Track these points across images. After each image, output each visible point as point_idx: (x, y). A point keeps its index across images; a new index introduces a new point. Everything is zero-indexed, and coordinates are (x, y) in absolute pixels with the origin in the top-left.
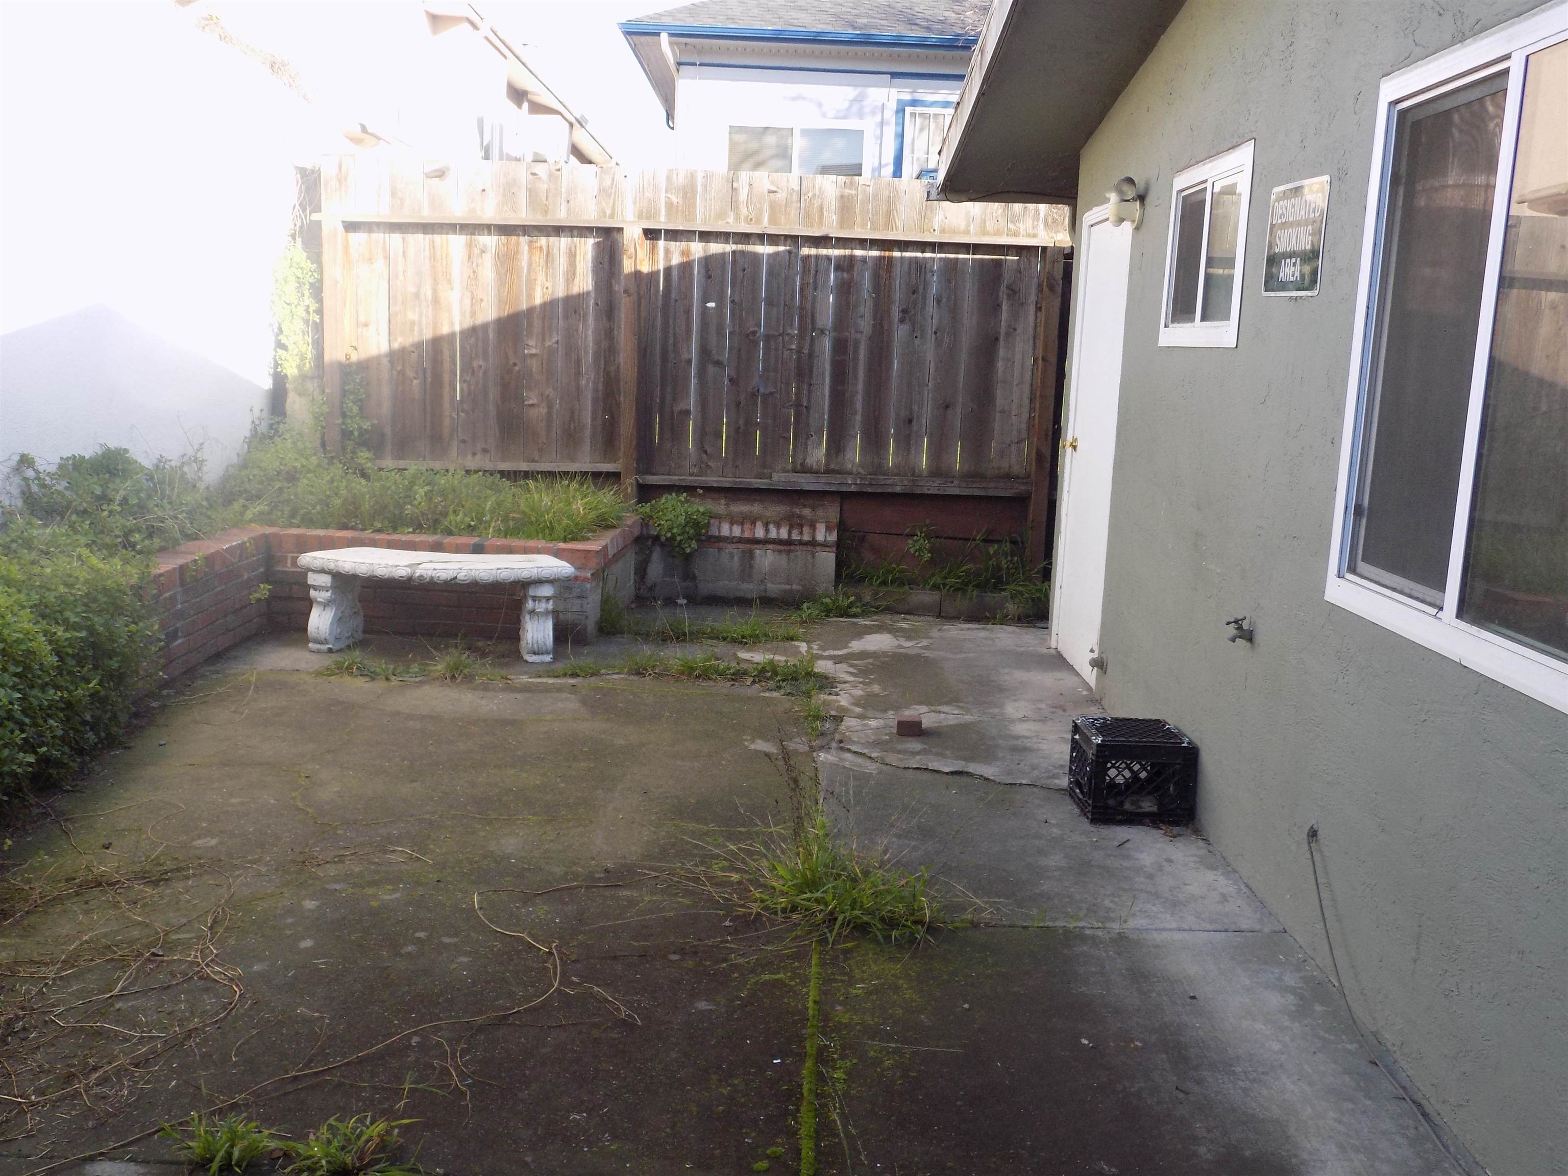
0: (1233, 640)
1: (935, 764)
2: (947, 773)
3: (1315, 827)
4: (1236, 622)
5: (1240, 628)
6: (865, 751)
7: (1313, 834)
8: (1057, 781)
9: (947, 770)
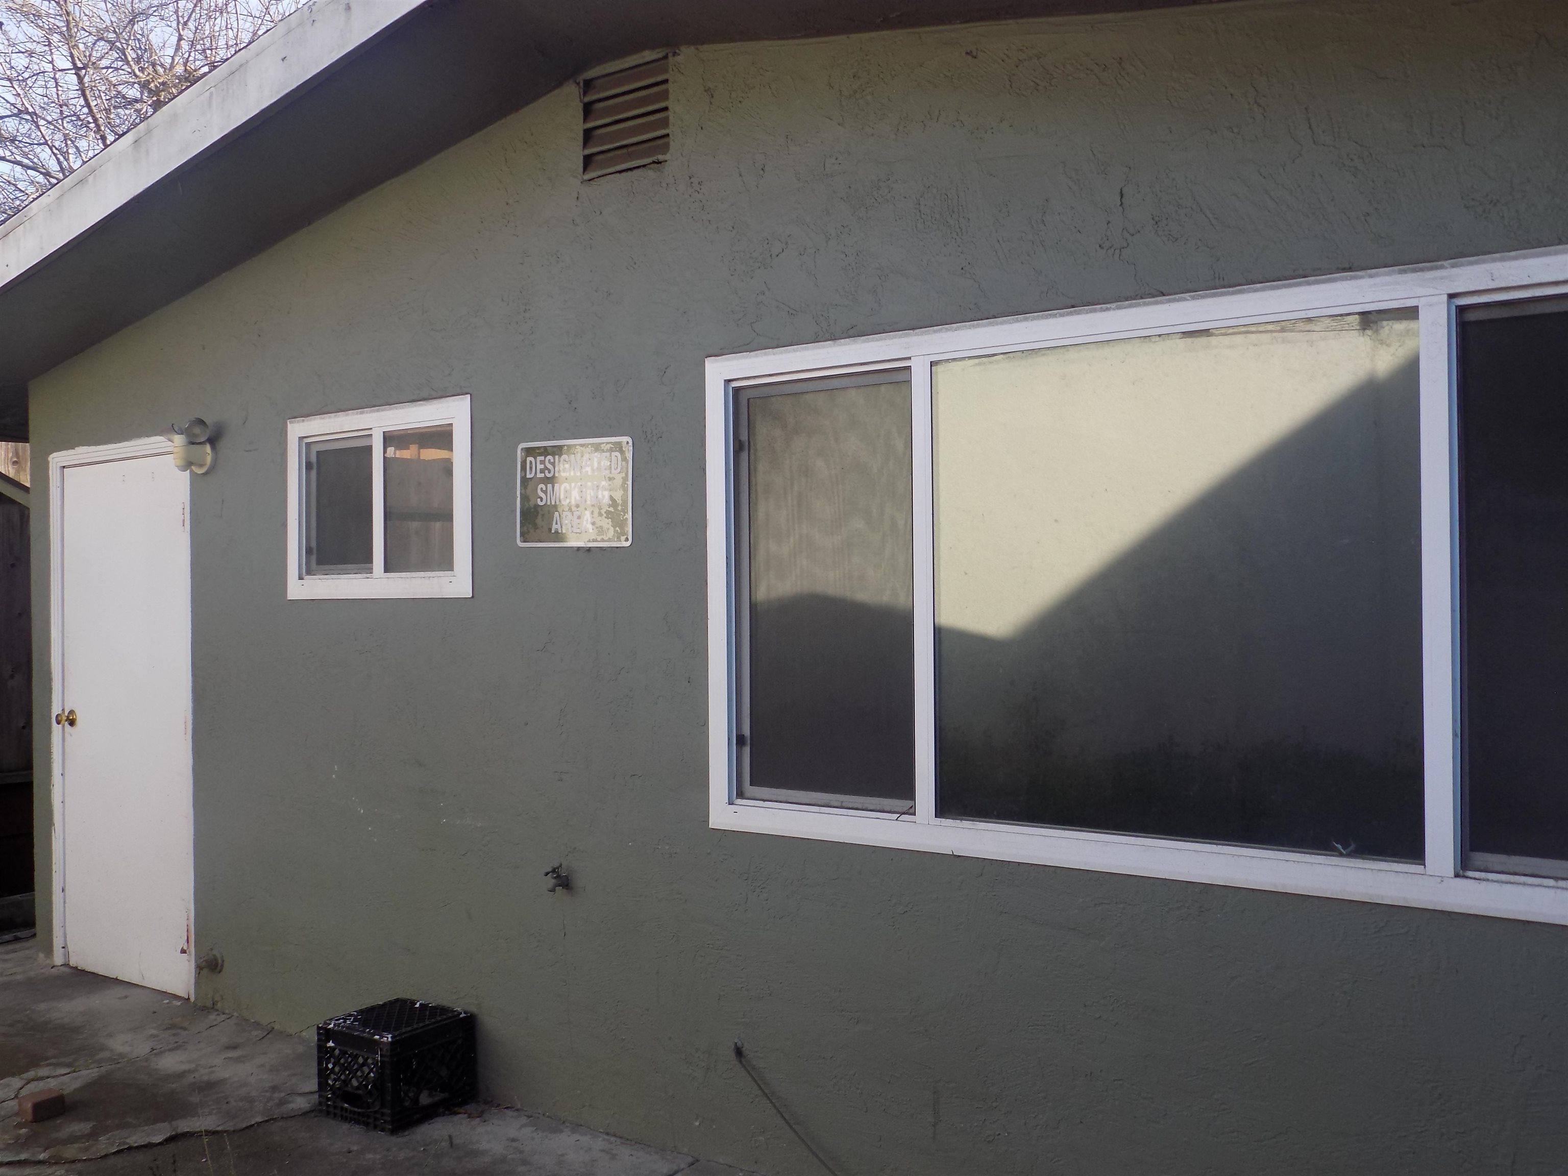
0: (553, 890)
1: (134, 1138)
2: (160, 1144)
3: (739, 1044)
4: (554, 871)
5: (558, 877)
6: (23, 1157)
7: (739, 1052)
8: (291, 1106)
9: (158, 1139)
